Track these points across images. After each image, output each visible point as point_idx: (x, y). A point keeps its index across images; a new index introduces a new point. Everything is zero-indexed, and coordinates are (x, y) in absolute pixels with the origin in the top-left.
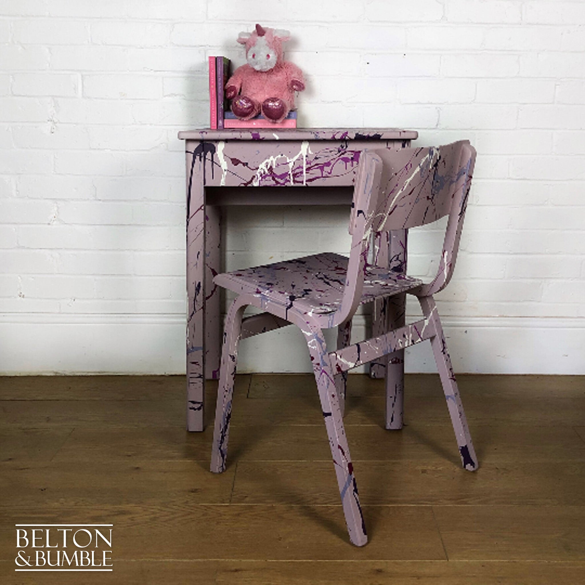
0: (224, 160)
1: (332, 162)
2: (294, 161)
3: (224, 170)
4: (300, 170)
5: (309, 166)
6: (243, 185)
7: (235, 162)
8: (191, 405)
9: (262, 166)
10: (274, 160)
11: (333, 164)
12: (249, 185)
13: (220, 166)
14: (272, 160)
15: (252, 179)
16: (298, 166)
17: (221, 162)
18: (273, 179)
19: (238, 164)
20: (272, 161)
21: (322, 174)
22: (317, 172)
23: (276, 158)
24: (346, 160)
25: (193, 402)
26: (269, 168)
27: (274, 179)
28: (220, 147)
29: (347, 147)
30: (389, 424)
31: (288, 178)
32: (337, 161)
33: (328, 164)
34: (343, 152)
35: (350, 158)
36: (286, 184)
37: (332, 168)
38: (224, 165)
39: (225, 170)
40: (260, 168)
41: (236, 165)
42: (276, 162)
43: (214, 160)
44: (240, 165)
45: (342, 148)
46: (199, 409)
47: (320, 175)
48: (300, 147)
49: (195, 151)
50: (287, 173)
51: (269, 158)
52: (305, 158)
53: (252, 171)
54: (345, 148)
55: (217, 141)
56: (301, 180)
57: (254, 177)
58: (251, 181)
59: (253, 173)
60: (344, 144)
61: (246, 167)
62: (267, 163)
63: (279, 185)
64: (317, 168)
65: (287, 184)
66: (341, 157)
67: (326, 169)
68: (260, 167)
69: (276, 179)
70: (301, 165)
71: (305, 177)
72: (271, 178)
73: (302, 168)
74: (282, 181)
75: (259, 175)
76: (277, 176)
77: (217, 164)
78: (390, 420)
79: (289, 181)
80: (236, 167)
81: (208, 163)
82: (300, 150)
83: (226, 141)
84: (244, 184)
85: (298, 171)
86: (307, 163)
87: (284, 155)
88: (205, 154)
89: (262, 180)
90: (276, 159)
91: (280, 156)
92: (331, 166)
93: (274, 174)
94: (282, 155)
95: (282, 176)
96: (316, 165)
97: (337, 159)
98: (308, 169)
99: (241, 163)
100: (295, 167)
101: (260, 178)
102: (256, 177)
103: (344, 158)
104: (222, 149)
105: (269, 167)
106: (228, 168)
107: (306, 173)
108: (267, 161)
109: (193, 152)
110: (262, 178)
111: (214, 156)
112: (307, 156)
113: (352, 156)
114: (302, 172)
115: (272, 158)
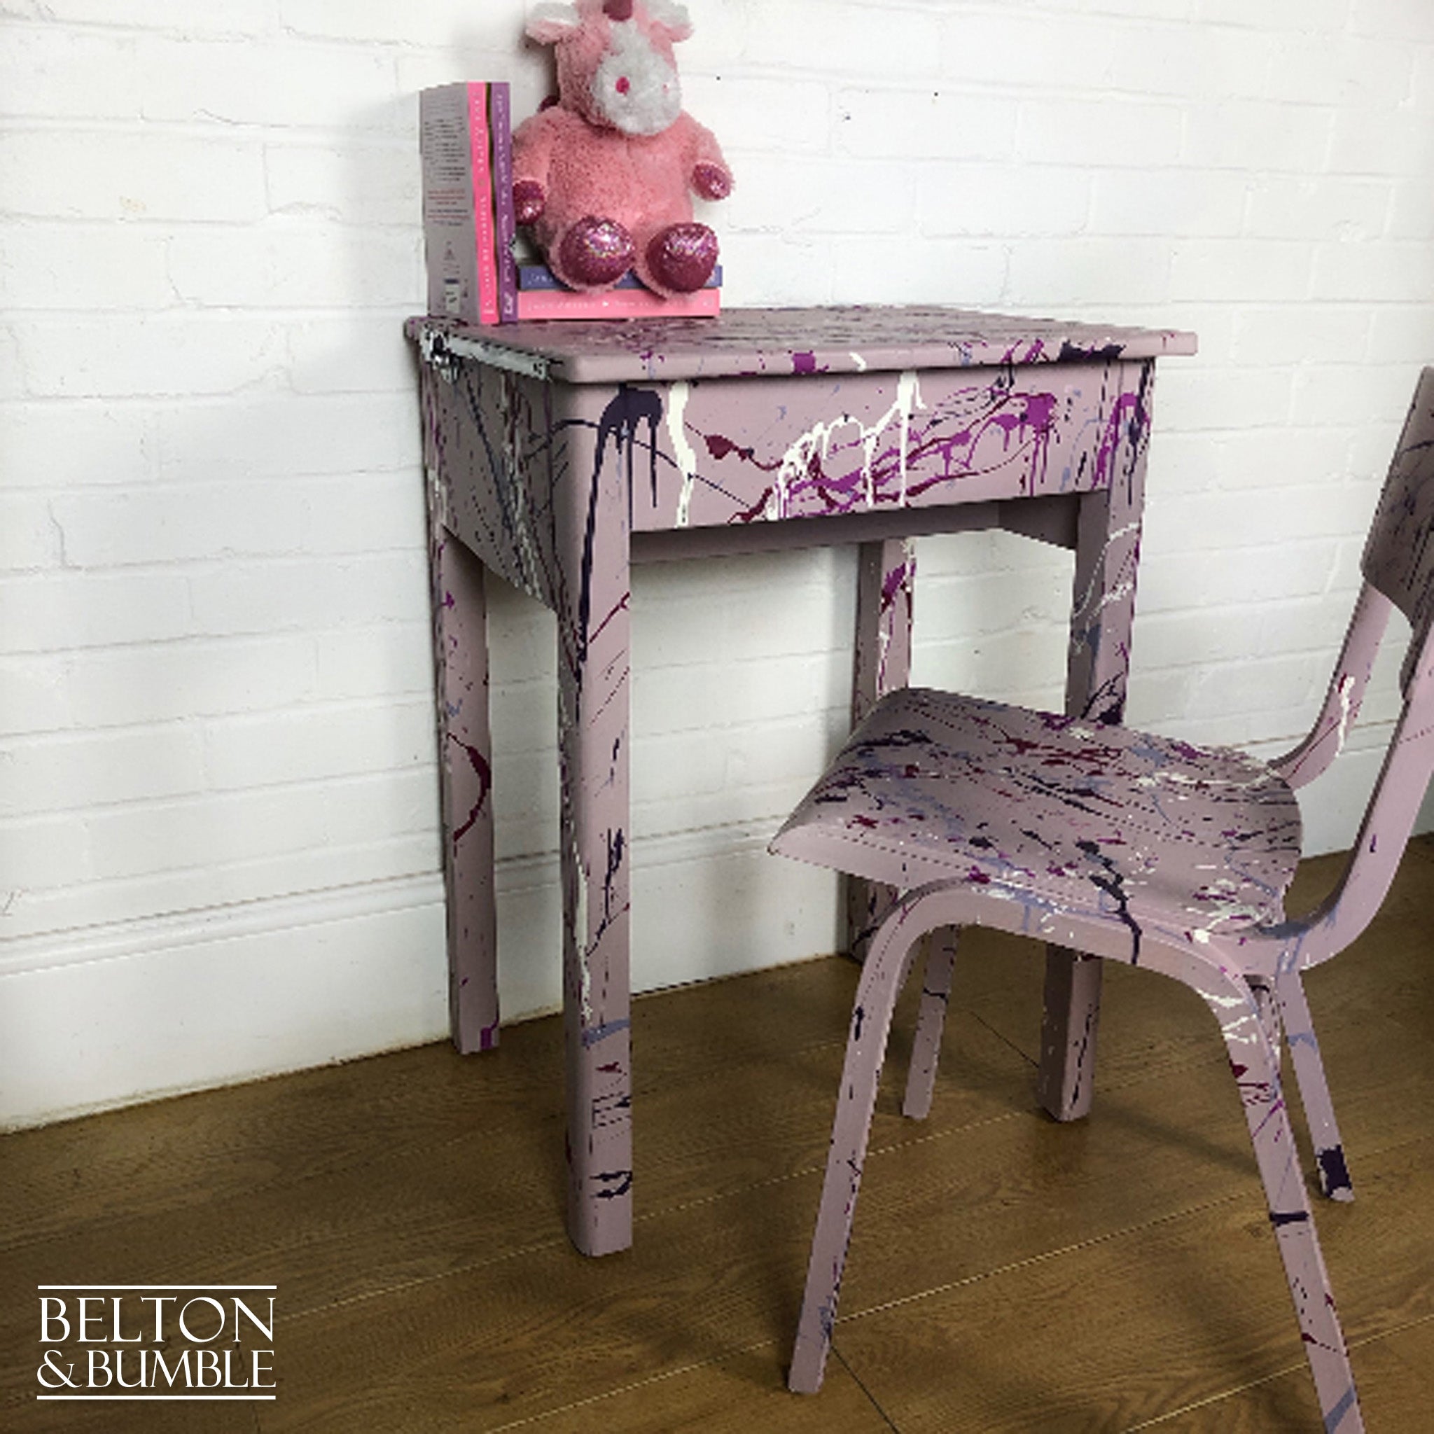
0: (686, 444)
1: (974, 432)
2: (878, 433)
3: (686, 477)
4: (892, 460)
5: (915, 445)
6: (738, 520)
7: (719, 447)
8: (601, 1186)
9: (793, 455)
10: (826, 435)
11: (975, 436)
12: (757, 518)
13: (675, 466)
14: (820, 436)
15: (765, 498)
16: (887, 449)
17: (677, 449)
18: (819, 495)
19: (726, 453)
20: (821, 438)
21: (947, 471)
22: (932, 464)
23: (831, 427)
24: (1007, 423)
25: (605, 1177)
26: (812, 462)
27: (822, 494)
28: (676, 401)
29: (1012, 383)
30: (1066, 1108)
31: (859, 487)
32: (986, 425)
33: (962, 438)
34: (1000, 398)
35: (1017, 415)
36: (852, 507)
37: (973, 447)
38: (687, 456)
39: (690, 476)
40: (786, 463)
41: (718, 457)
42: (831, 438)
43: (658, 448)
44: (732, 456)
45: (1001, 386)
46: (621, 1191)
47: (943, 473)
48: (896, 392)
49: (602, 420)
50: (858, 472)
51: (810, 431)
52: (905, 423)
53: (764, 472)
54: (1007, 385)
55: (666, 383)
56: (891, 492)
57: (769, 492)
58: (760, 507)
59: (765, 479)
60: (1005, 375)
61: (747, 460)
62: (805, 445)
63: (835, 511)
64: (936, 452)
65: (858, 507)
66: (996, 415)
67: (959, 452)
68: (787, 458)
69: (828, 491)
70: (895, 447)
71: (903, 480)
72: (815, 492)
73: (898, 453)
74: (844, 496)
75: (782, 484)
76: (831, 484)
77: (666, 458)
78: (1071, 1100)
79: (863, 496)
80: (719, 461)
81: (641, 456)
82: (896, 399)
83: (694, 382)
84: (743, 515)
85: (886, 463)
86: (911, 439)
87: (851, 420)
88: (632, 427)
89: (790, 500)
90: (829, 431)
91: (840, 421)
92: (972, 440)
93: (823, 476)
94: (846, 417)
95: (846, 484)
96: (934, 441)
97: (984, 422)
98: (913, 456)
99: (736, 449)
100: (880, 454)
101: (786, 495)
102: (776, 491)
103: (1002, 416)
104: (683, 405)
105: (810, 457)
106: (698, 467)
107: (908, 468)
108: (806, 437)
109: (598, 423)
110: (792, 493)
111: (658, 430)
112: (911, 417)
113: (1023, 409)
114: (896, 468)
115: (819, 429)
